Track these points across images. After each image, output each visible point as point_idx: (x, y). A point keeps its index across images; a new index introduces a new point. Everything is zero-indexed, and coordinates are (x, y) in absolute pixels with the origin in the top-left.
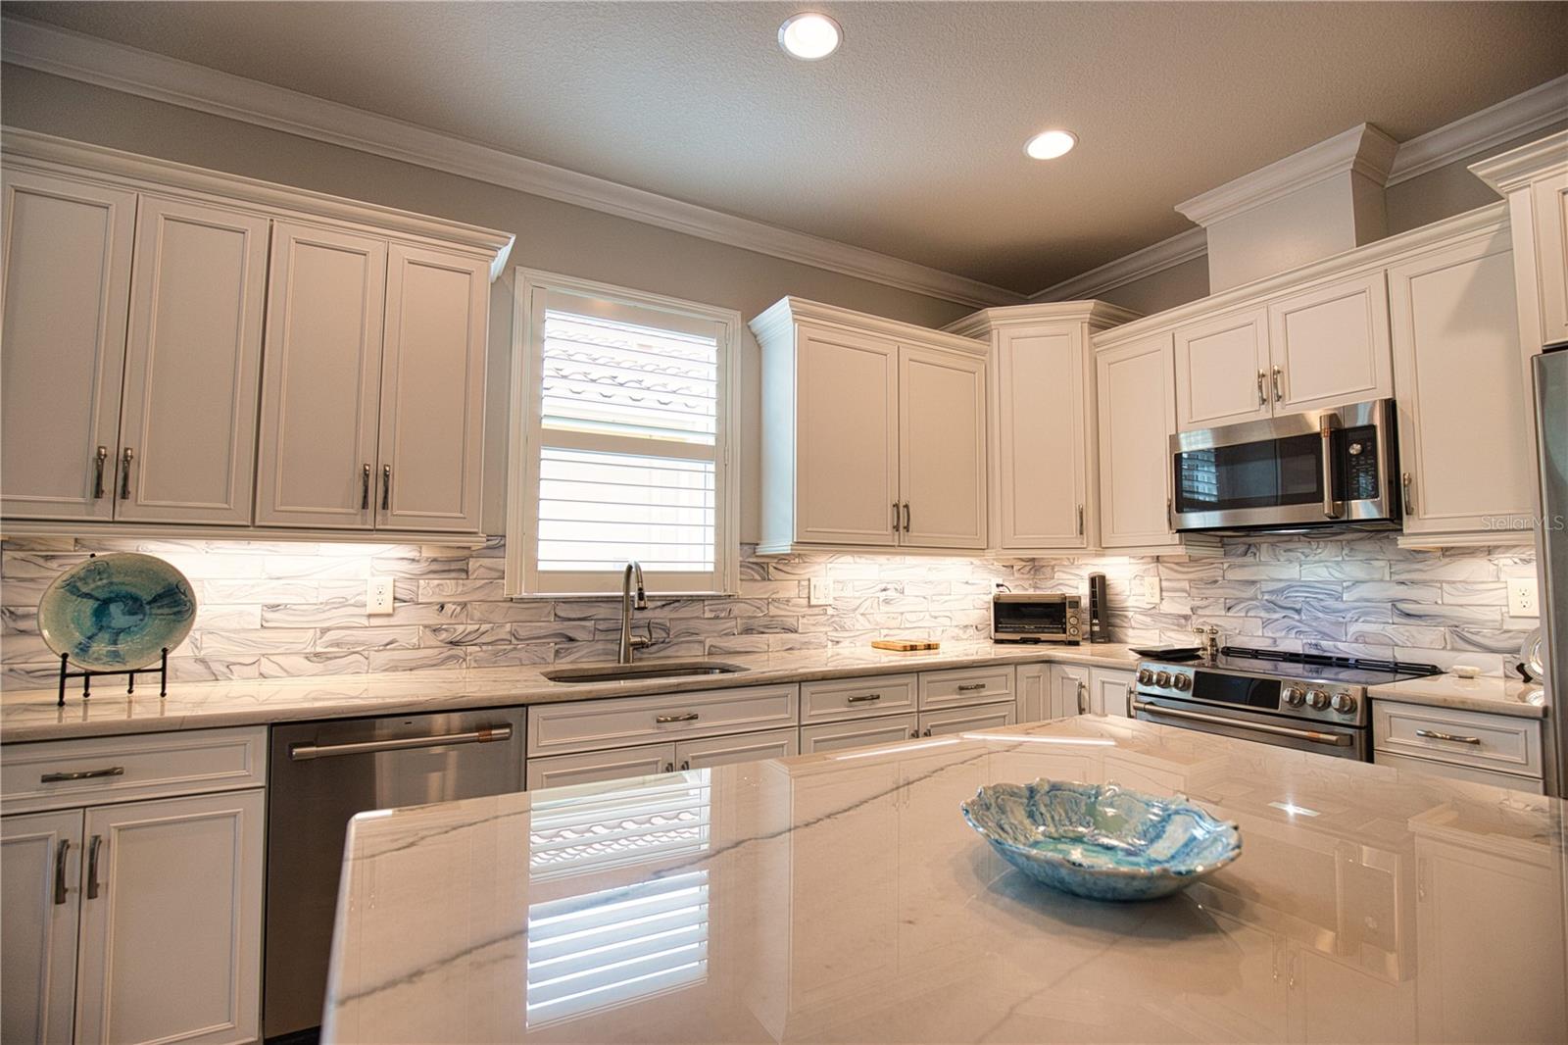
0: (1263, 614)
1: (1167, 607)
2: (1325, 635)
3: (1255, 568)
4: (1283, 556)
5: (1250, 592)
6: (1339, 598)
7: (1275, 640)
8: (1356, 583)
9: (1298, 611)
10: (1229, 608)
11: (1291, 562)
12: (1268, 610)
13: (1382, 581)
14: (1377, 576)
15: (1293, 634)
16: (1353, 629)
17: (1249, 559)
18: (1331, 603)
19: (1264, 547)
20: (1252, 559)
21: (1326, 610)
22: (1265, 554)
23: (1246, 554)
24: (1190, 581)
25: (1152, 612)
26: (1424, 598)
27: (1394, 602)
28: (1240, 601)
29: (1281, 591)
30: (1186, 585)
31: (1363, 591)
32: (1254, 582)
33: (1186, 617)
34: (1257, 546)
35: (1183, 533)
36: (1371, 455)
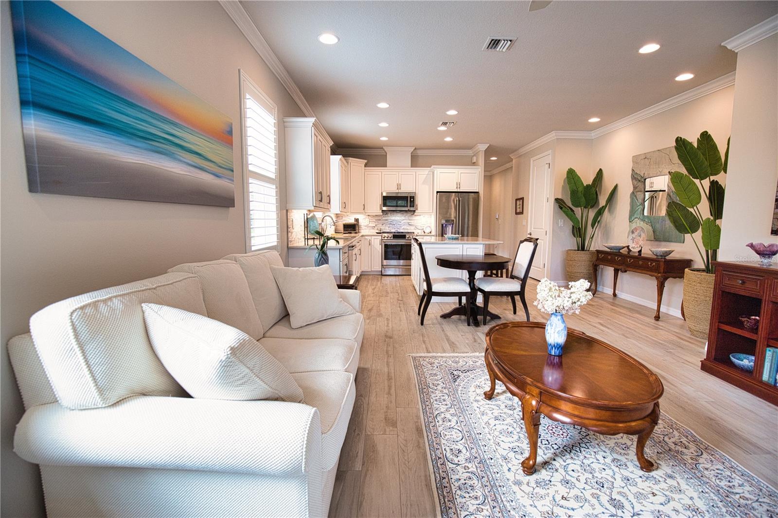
1: (370, 225)
2: (398, 229)
4: (392, 215)
5: (386, 222)
6: (401, 222)
7: (390, 230)
9: (394, 225)
10: (383, 225)
12: (389, 225)
14: (406, 219)
15: (393, 229)
16: (402, 227)
17: (387, 216)
18: (399, 223)
22: (389, 215)
24: (376, 220)
25: (367, 226)
26: (412, 222)
27: (408, 223)
29: (392, 221)
30: (374, 221)
31: (404, 221)
33: (374, 227)
35: (382, 211)
36: (414, 200)
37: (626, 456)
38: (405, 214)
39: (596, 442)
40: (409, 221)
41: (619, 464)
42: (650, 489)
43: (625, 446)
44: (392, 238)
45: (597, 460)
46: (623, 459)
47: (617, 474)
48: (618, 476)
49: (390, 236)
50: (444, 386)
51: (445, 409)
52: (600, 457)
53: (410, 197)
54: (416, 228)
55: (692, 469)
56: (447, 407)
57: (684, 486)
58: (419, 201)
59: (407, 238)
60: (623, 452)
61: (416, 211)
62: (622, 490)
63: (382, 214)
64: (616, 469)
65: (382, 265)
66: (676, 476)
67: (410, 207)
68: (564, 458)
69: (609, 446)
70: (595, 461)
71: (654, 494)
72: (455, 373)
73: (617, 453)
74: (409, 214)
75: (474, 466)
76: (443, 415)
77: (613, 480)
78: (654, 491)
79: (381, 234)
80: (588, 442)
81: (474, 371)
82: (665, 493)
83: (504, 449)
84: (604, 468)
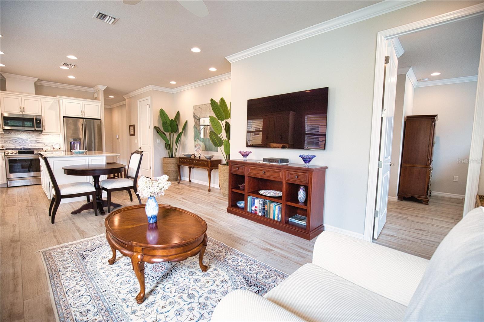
0: (13, 143)
2: (25, 146)
3: (11, 136)
5: (10, 139)
6: (27, 140)
7: (15, 147)
8: (30, 138)
9: (20, 142)
10: (5, 142)
11: (18, 135)
12: (14, 142)
13: (34, 138)
14: (33, 137)
15: (19, 146)
16: (29, 145)
17: (9, 134)
19: (13, 132)
20: (10, 134)
21: (25, 142)
23: (9, 133)
26: (40, 140)
27: (36, 141)
28: (8, 141)
29: (17, 139)
32: (11, 138)
34: (11, 132)
35: (4, 130)
36: (40, 122)
37: (195, 268)
38: (31, 133)
39: (181, 266)
40: (37, 139)
41: (192, 273)
42: (206, 280)
43: (195, 263)
44: (18, 154)
45: (181, 276)
46: (194, 270)
47: (191, 280)
48: (192, 281)
49: (15, 152)
50: (75, 266)
51: (75, 284)
52: (182, 274)
53: (36, 119)
54: (45, 145)
55: (224, 262)
56: (77, 281)
57: (220, 271)
58: (46, 123)
59: (34, 154)
60: (194, 266)
61: (44, 131)
62: (194, 287)
63: (3, 132)
64: (190, 277)
65: (7, 178)
66: (217, 268)
67: (37, 127)
68: (163, 283)
69: (187, 266)
70: (180, 277)
71: (208, 282)
72: (84, 253)
73: (191, 268)
74: (36, 133)
75: (101, 316)
76: (73, 289)
77: (189, 284)
78: (208, 280)
79: (4, 151)
80: (176, 268)
81: (101, 248)
82: (212, 279)
83: (124, 294)
84: (185, 279)
